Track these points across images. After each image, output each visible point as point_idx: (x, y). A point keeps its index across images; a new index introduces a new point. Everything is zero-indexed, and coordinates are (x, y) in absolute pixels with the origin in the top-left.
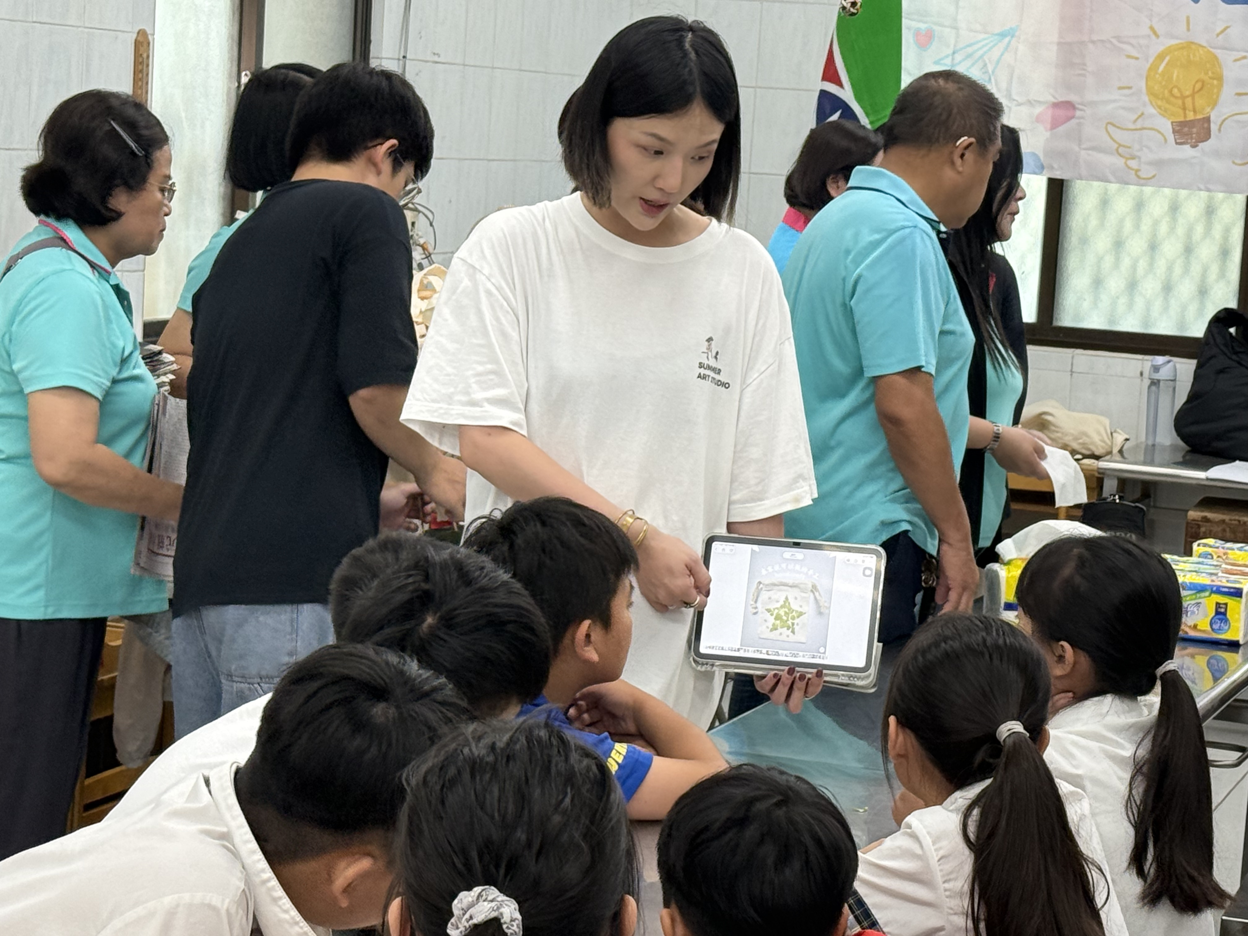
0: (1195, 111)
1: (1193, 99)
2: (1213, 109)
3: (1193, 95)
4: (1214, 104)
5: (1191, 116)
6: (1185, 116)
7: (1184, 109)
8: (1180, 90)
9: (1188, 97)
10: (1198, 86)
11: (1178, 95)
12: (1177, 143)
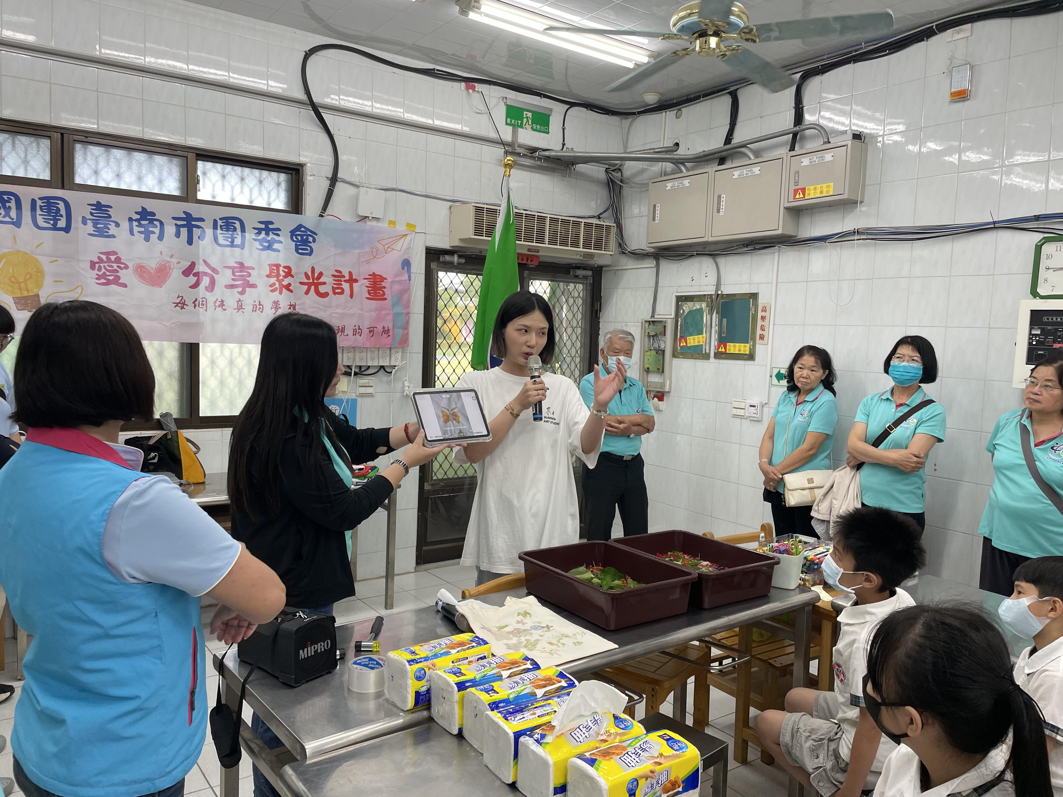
0: (28, 291)
1: (26, 284)
2: (39, 289)
3: (25, 281)
4: (40, 286)
5: (25, 294)
6: (21, 293)
7: (20, 289)
8: (15, 278)
9: (22, 282)
10: (28, 276)
11: (15, 281)
12: (18, 310)
